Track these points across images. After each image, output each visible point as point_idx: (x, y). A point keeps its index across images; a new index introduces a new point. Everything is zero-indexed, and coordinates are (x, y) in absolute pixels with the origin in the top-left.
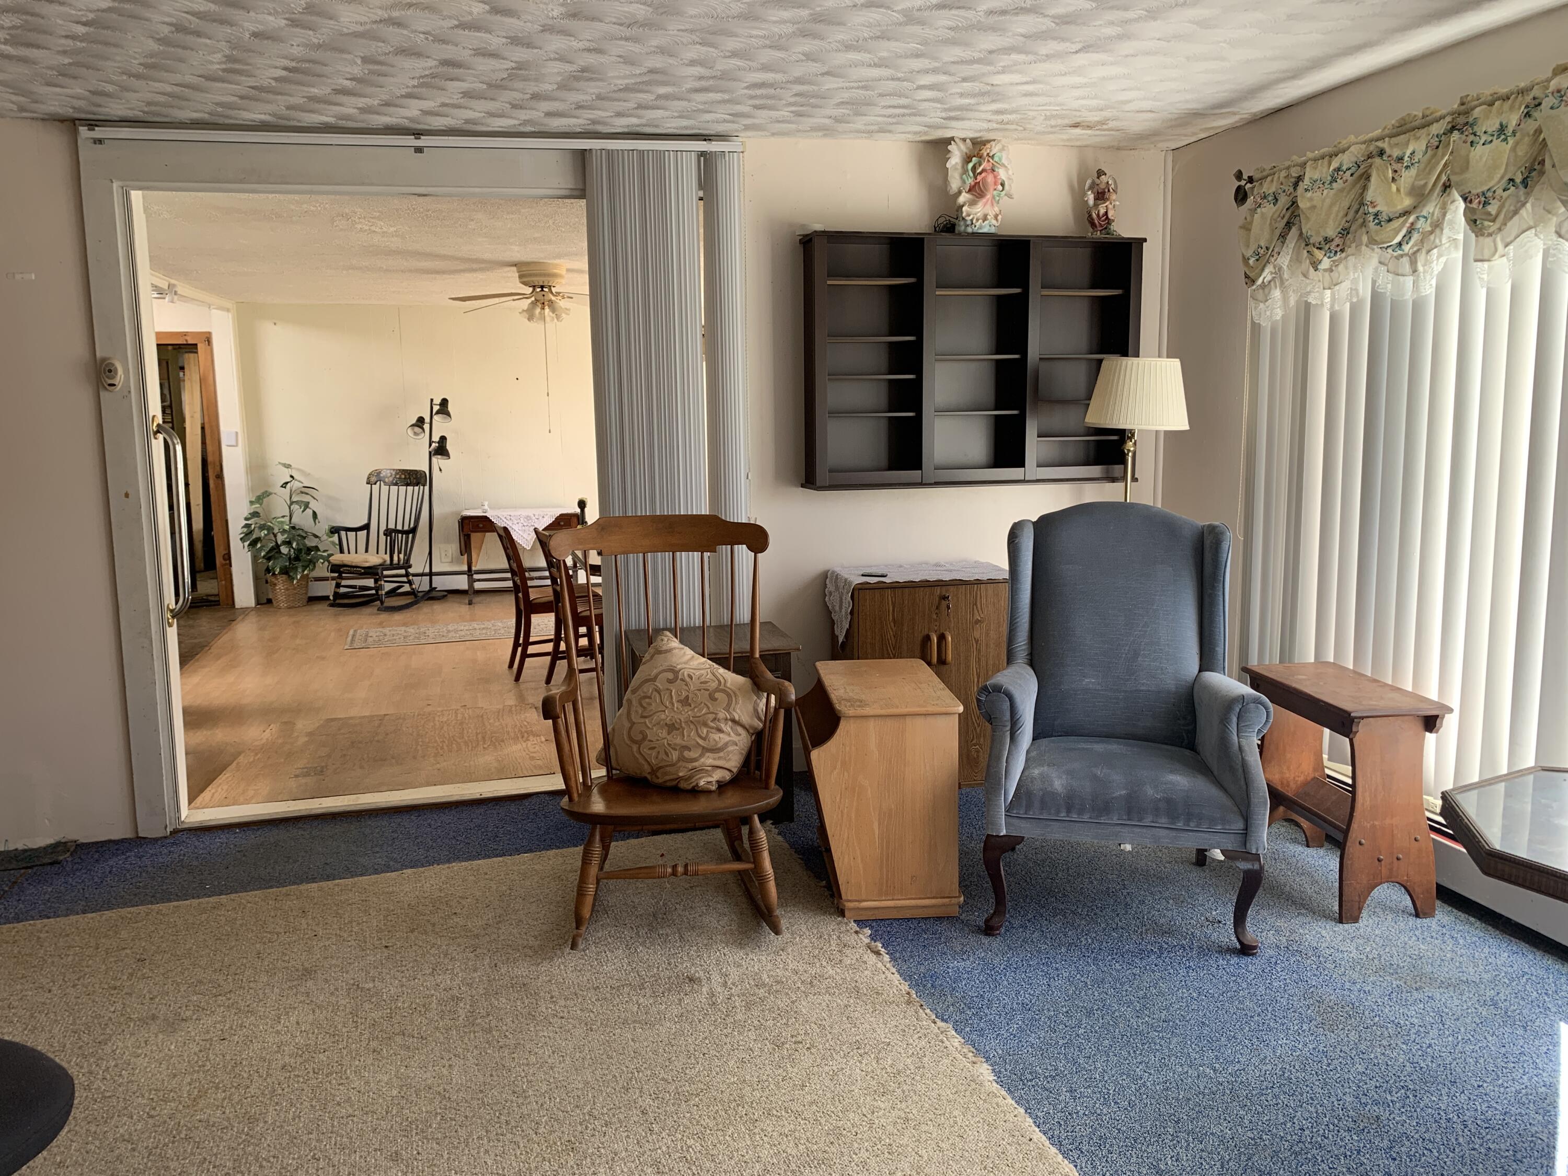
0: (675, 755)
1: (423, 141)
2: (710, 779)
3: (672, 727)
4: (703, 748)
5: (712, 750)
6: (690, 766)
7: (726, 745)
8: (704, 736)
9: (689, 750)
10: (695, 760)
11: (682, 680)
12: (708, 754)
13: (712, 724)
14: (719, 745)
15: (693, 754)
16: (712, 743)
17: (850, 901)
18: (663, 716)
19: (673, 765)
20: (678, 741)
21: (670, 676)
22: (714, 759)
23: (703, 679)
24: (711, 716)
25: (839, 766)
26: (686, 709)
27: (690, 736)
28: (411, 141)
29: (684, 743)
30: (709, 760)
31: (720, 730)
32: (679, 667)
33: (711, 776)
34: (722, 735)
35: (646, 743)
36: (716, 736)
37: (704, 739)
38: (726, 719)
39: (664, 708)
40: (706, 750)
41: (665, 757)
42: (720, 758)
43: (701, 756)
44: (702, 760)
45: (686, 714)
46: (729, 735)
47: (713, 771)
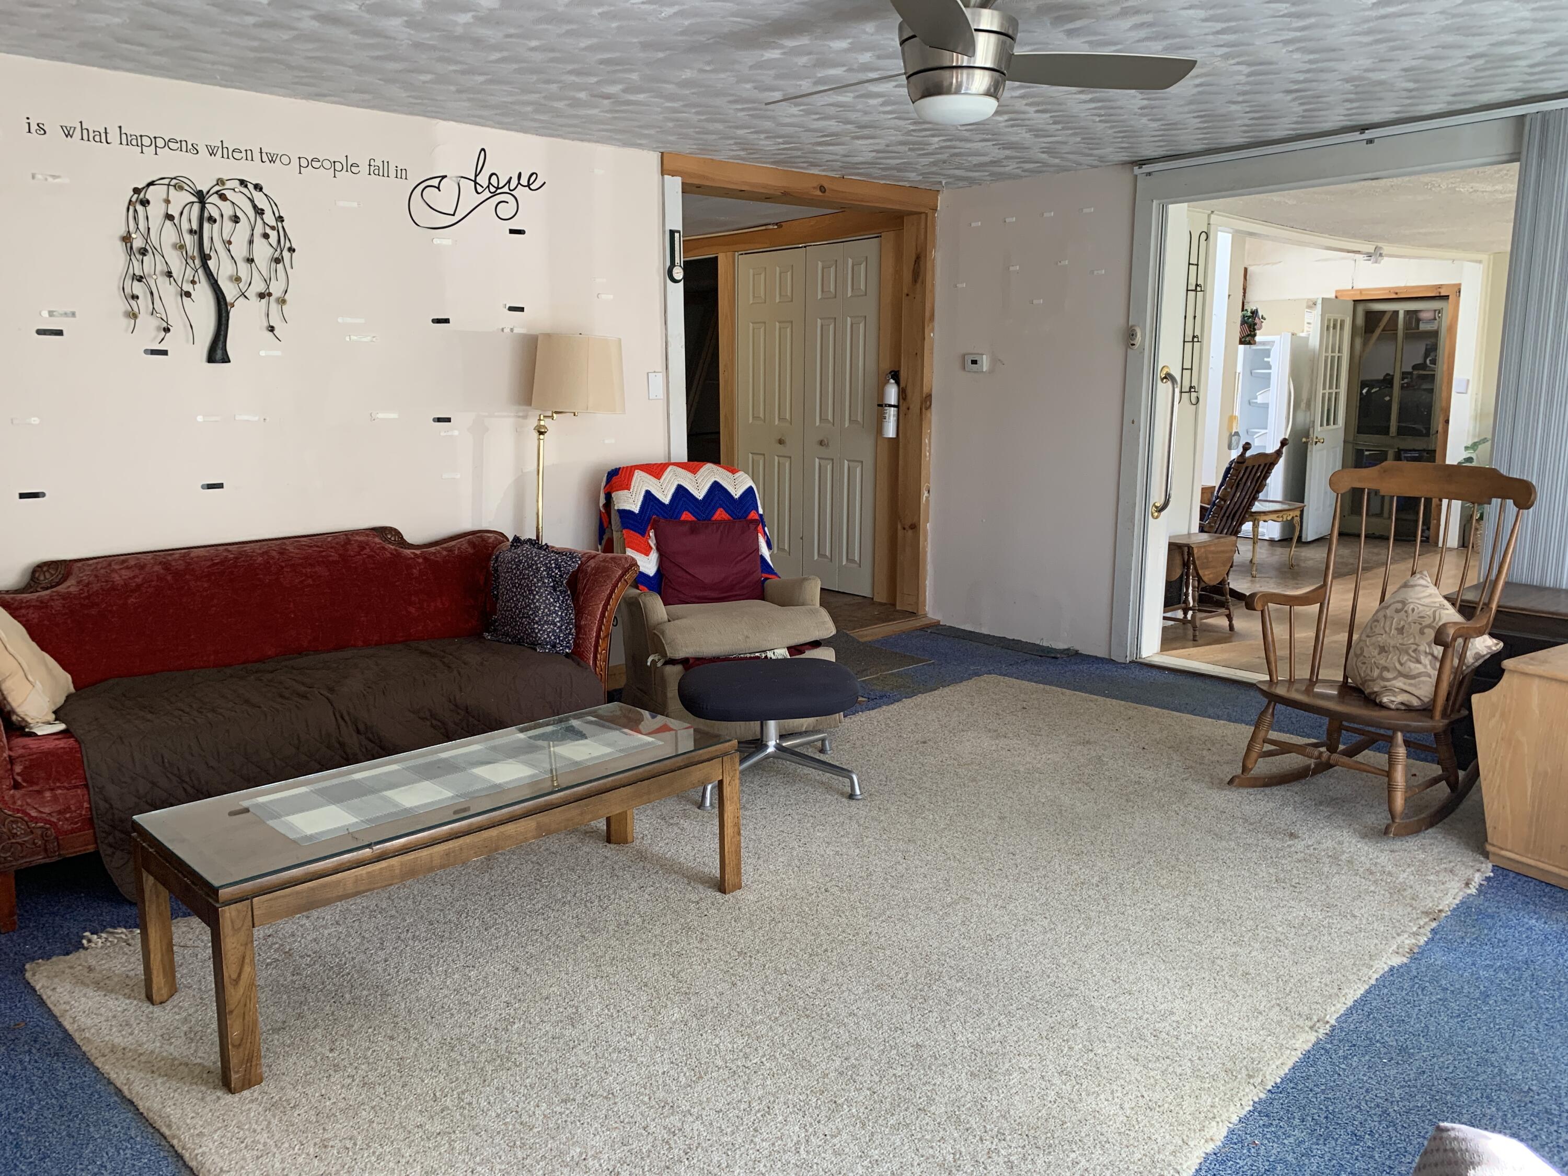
0: (1376, 673)
1: (1368, 134)
2: (1393, 699)
3: (1383, 649)
4: (1399, 672)
5: (1407, 676)
6: (1383, 683)
7: (1420, 675)
8: (1403, 662)
9: (1388, 671)
10: (1388, 680)
11: (1406, 612)
12: (1401, 679)
13: (1413, 654)
14: (1412, 673)
15: (1387, 675)
16: (1407, 670)
17: (1493, 845)
18: (1379, 639)
19: (1374, 681)
20: (1382, 662)
21: (1399, 606)
22: (1405, 684)
23: (1421, 615)
24: (1414, 647)
25: (1498, 715)
26: (1400, 636)
27: (1392, 659)
28: (1357, 136)
29: (1386, 665)
30: (1400, 683)
31: (1419, 662)
32: (1410, 601)
33: (1395, 696)
34: (1418, 666)
35: (1362, 658)
36: (1413, 665)
37: (1401, 664)
38: (1426, 653)
39: (1382, 632)
40: (1401, 674)
41: (1369, 672)
42: (1410, 685)
43: (1395, 678)
44: (1394, 682)
45: (1397, 640)
46: (1425, 666)
47: (1399, 693)
